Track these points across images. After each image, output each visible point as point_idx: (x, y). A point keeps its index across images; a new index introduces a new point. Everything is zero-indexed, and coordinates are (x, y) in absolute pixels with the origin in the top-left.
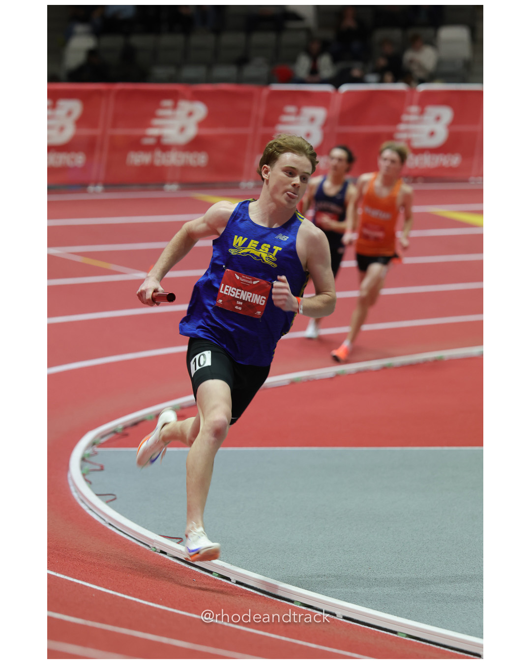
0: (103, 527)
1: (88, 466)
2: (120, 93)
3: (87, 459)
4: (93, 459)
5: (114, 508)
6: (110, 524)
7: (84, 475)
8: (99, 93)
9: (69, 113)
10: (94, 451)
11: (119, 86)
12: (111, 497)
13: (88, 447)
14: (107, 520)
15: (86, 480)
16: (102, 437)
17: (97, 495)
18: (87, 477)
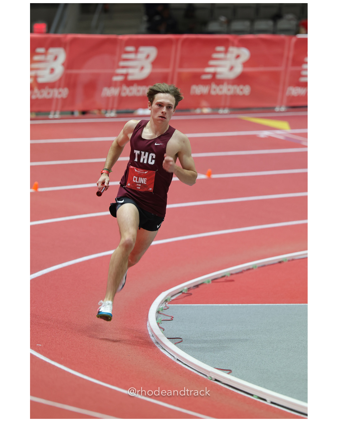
0: (173, 362)
1: (162, 317)
2: (185, 40)
3: (161, 312)
4: (165, 312)
5: (181, 348)
6: (178, 360)
7: (158, 324)
8: (169, 41)
9: (148, 57)
10: (166, 306)
11: (185, 36)
12: (180, 340)
13: (162, 303)
14: (175, 357)
15: (160, 328)
16: (172, 296)
17: (168, 338)
18: (161, 325)
